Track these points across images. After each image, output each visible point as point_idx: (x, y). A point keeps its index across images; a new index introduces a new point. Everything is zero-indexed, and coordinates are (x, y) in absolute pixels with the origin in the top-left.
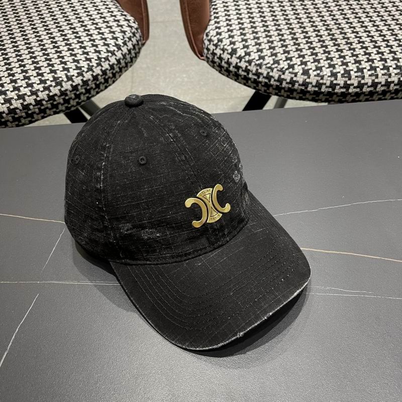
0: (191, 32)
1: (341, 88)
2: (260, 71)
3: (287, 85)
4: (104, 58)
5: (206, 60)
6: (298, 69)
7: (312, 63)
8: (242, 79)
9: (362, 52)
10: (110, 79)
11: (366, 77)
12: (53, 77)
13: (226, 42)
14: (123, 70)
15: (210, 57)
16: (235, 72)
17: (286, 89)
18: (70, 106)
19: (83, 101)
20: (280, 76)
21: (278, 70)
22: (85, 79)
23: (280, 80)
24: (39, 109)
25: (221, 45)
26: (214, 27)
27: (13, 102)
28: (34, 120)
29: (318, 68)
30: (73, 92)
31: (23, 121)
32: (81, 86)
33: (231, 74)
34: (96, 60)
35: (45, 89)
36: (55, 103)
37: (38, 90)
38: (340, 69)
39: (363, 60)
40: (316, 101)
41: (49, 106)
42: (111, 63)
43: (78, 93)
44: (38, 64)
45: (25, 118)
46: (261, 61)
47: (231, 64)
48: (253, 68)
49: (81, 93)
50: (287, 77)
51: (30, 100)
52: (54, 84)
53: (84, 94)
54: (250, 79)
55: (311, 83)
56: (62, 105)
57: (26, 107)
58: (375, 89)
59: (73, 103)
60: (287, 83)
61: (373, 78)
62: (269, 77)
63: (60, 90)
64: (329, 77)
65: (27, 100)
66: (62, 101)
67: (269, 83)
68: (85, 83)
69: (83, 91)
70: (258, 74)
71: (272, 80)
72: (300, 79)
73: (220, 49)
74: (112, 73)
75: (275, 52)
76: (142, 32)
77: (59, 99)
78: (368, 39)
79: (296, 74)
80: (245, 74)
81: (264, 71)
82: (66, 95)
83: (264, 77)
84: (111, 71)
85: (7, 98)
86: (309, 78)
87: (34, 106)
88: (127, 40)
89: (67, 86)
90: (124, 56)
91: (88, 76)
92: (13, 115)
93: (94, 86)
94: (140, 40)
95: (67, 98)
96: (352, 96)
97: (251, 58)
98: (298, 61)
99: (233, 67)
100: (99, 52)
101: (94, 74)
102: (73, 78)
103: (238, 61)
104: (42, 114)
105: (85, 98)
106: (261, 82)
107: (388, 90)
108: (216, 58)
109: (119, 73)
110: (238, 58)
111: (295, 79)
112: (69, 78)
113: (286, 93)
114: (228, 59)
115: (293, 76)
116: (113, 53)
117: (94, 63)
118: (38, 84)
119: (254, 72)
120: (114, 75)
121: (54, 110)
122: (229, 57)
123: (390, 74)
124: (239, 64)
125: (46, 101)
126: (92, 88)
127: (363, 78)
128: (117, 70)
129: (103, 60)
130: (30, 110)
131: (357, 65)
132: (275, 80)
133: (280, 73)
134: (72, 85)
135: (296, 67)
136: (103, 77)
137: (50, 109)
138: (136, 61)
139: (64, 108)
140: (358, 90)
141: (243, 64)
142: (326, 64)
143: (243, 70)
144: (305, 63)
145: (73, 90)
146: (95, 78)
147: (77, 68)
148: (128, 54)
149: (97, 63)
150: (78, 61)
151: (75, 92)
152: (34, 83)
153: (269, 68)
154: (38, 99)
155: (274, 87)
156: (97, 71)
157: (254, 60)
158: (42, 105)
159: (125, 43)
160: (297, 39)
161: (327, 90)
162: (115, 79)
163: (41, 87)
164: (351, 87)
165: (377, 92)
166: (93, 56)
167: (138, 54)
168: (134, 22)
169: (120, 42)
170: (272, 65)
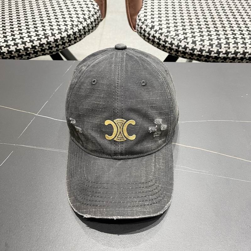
0: (129, 14)
1: (215, 53)
2: (167, 40)
3: (182, 50)
4: (76, 25)
5: (137, 31)
6: (190, 40)
7: (199, 37)
8: (156, 44)
9: (231, 33)
10: (78, 38)
11: (230, 48)
12: (44, 33)
13: (149, 21)
14: (87, 33)
15: (139, 29)
16: (153, 40)
17: (182, 52)
18: (52, 51)
19: (60, 49)
20: (178, 43)
21: (177, 40)
22: (62, 36)
23: (178, 46)
24: (34, 51)
25: (146, 23)
26: (143, 12)
27: (19, 45)
28: (30, 57)
29: (202, 40)
30: (54, 43)
31: (24, 57)
32: (60, 40)
33: (150, 41)
34: (70, 26)
35: (38, 39)
36: (43, 48)
37: (34, 40)
38: (215, 42)
39: (230, 38)
40: (199, 61)
41: (40, 50)
42: (79, 29)
43: (57, 44)
44: (36, 25)
45: (25, 56)
46: (168, 33)
47: (150, 34)
48: (163, 38)
49: (60, 44)
50: (183, 44)
51: (29, 45)
52: (43, 37)
53: (61, 45)
54: (161, 44)
55: (197, 49)
56: (48, 50)
57: (26, 49)
58: (236, 55)
59: (54, 49)
60: (182, 48)
61: (236, 49)
62: (172, 44)
63: (47, 41)
64: (208, 46)
65: (27, 45)
66: (47, 48)
67: (171, 47)
68: (62, 38)
69: (61, 43)
70: (165, 42)
71: (174, 45)
72: (190, 46)
73: (145, 25)
74: (80, 34)
75: (177, 29)
76: (101, 12)
77: (46, 46)
78: (236, 26)
79: (188, 43)
80: (158, 41)
81: (169, 40)
82: (50, 44)
83: (169, 44)
84: (79, 33)
85: (16, 42)
86: (196, 46)
87: (31, 49)
88: (91, 16)
89: (51, 39)
90: (88, 25)
91: (64, 34)
92: (18, 53)
93: (67, 41)
94: (100, 17)
95: (51, 46)
96: (221, 59)
97: (162, 32)
98: (190, 35)
99: (152, 36)
100: (73, 21)
101: (68, 34)
102: (55, 34)
103: (155, 32)
104: (35, 55)
105: (62, 48)
106: (167, 47)
107: (244, 57)
108: (142, 30)
109: (84, 35)
110: (155, 31)
111: (187, 46)
112: (53, 35)
113: (181, 54)
114: (149, 31)
115: (186, 44)
116: (81, 23)
117: (69, 27)
118: (34, 36)
119: (163, 40)
120: (81, 36)
121: (43, 52)
122: (150, 30)
123: (247, 47)
124: (155, 35)
125: (38, 47)
126: (66, 42)
127: (229, 48)
128: (83, 33)
129: (75, 26)
130: (28, 51)
131: (226, 40)
132: (175, 46)
133: (179, 42)
134: (54, 39)
135: (188, 38)
136: (73, 36)
137: (40, 52)
138: (95, 29)
139: (48, 52)
140: (225, 55)
141: (157, 35)
142: (207, 38)
143: (157, 39)
144: (194, 37)
145: (54, 42)
146: (69, 36)
147: (59, 29)
148: (91, 24)
149: (71, 28)
150: (59, 25)
151: (56, 43)
152: (32, 36)
153: (172, 38)
154: (34, 45)
155: (175, 50)
156: (70, 32)
157: (164, 33)
158: (36, 49)
159: (89, 18)
160: (192, 22)
161: (206, 54)
162: (81, 39)
163: (36, 38)
164: (221, 53)
165: (238, 58)
166: (69, 23)
167: (97, 25)
168: (97, 6)
169: (86, 17)
170: (174, 36)
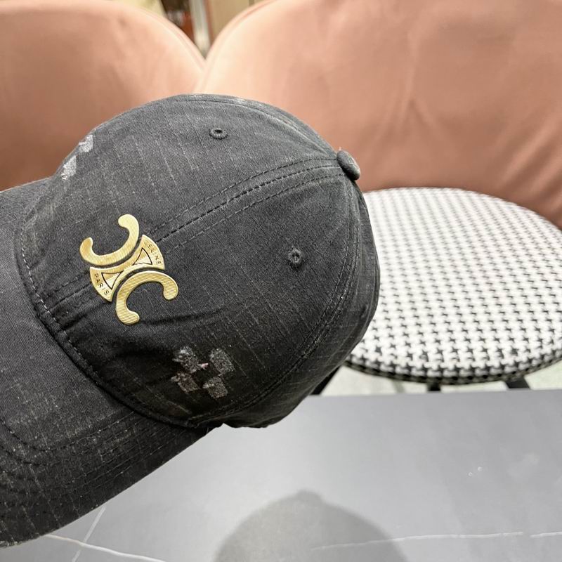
1: (418, 370)
7: (386, 338)
55: (384, 363)
58: (458, 373)
61: (455, 362)
64: (404, 357)
72: (372, 356)
79: (367, 351)
86: (381, 356)
107: (473, 375)
111: (366, 356)
127: (443, 361)
131: (437, 345)
140: (438, 374)
161: (403, 371)
164: (429, 370)
165: (461, 377)
